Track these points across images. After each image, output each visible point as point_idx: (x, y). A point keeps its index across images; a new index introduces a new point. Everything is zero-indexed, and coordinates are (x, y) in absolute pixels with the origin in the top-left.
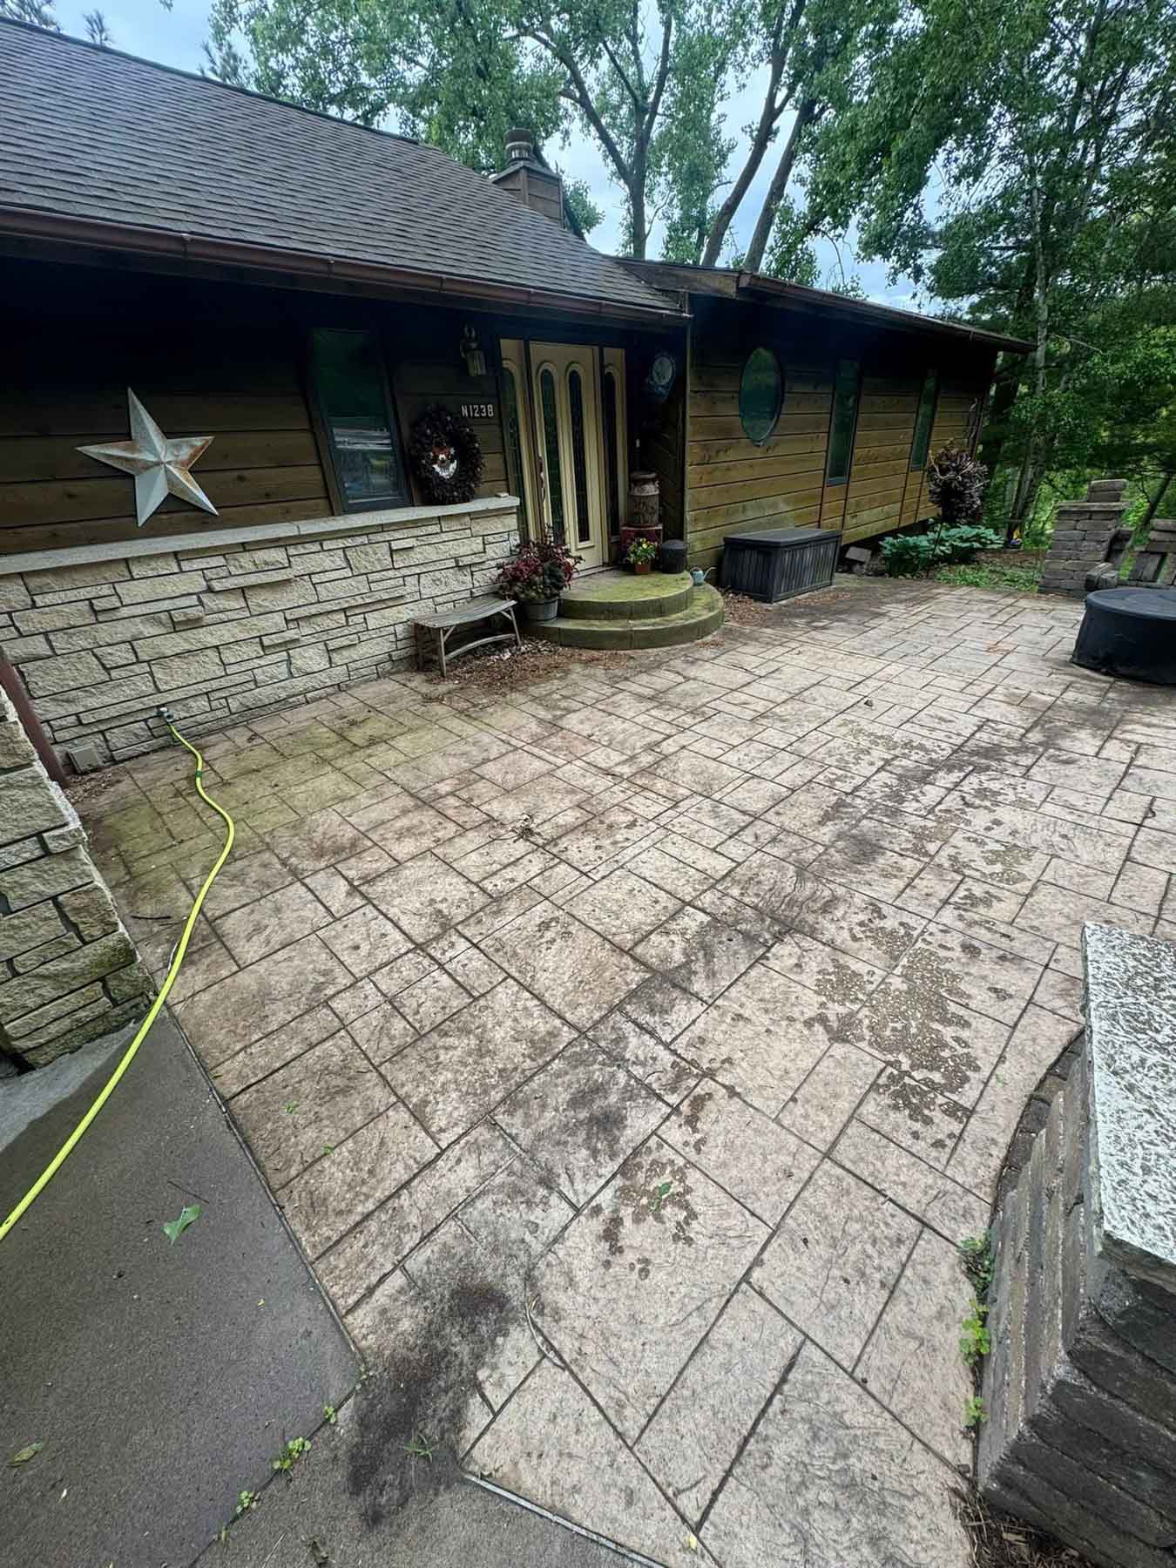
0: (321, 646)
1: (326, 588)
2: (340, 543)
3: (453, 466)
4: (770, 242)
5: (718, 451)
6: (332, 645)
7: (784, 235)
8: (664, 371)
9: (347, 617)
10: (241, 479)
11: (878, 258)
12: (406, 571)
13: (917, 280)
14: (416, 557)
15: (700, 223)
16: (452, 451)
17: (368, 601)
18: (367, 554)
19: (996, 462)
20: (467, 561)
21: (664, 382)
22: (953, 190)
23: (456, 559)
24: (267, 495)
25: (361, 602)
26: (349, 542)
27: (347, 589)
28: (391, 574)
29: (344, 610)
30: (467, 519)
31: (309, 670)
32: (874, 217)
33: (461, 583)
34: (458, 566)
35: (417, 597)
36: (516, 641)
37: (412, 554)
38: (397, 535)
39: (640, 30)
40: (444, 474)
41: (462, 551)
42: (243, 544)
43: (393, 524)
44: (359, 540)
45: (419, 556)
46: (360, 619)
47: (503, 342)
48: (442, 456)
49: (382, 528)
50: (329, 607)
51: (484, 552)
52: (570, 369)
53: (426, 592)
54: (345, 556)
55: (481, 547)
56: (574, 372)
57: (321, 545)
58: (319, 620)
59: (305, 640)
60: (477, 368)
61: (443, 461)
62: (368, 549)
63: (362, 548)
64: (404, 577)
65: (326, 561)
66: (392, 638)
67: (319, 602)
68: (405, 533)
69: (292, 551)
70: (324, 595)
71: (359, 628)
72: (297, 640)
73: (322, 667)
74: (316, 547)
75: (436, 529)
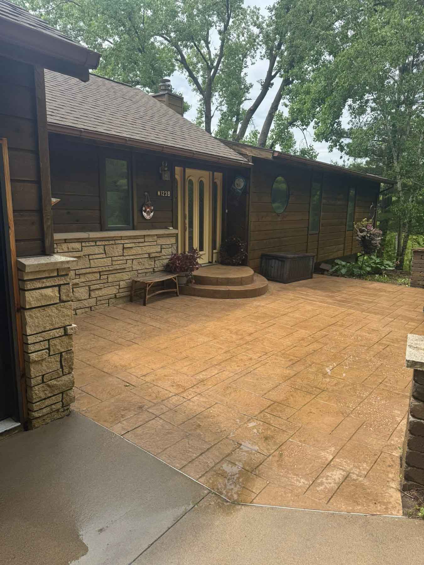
0: (87, 288)
1: (94, 262)
2: (103, 243)
3: (152, 214)
4: (272, 127)
5: (262, 217)
6: (93, 287)
7: (279, 125)
8: (240, 184)
9: (100, 275)
10: (68, 213)
11: (324, 141)
12: (128, 258)
13: (342, 151)
14: (133, 251)
15: (238, 114)
16: (152, 208)
17: (111, 269)
18: (113, 248)
19: (387, 229)
20: (153, 255)
21: (240, 188)
22: (353, 120)
23: (149, 254)
24: (77, 221)
25: (107, 269)
26: (106, 243)
27: (102, 263)
28: (121, 258)
29: (100, 272)
30: (156, 237)
31: (80, 299)
32: (320, 124)
33: (149, 265)
34: (149, 257)
35: (131, 269)
36: (177, 293)
37: (132, 250)
38: (127, 241)
39: (209, 39)
40: (148, 217)
41: (151, 251)
42: (65, 240)
43: (126, 237)
44: (111, 242)
45: (134, 251)
46: (105, 277)
47: (176, 168)
48: (148, 210)
49: (121, 238)
50: (94, 270)
51: (161, 252)
52: (201, 179)
53: (135, 267)
54: (104, 249)
55: (159, 250)
56: (201, 181)
57: (96, 243)
58: (89, 276)
59: (81, 284)
60: (166, 177)
61: (148, 212)
62: (115, 246)
63: (112, 246)
64: (127, 260)
65: (96, 250)
66: (118, 287)
67: (90, 268)
68: (131, 241)
69: (84, 244)
70: (93, 264)
71: (105, 281)
72: (78, 284)
73: (86, 298)
74: (93, 244)
75: (142, 240)
